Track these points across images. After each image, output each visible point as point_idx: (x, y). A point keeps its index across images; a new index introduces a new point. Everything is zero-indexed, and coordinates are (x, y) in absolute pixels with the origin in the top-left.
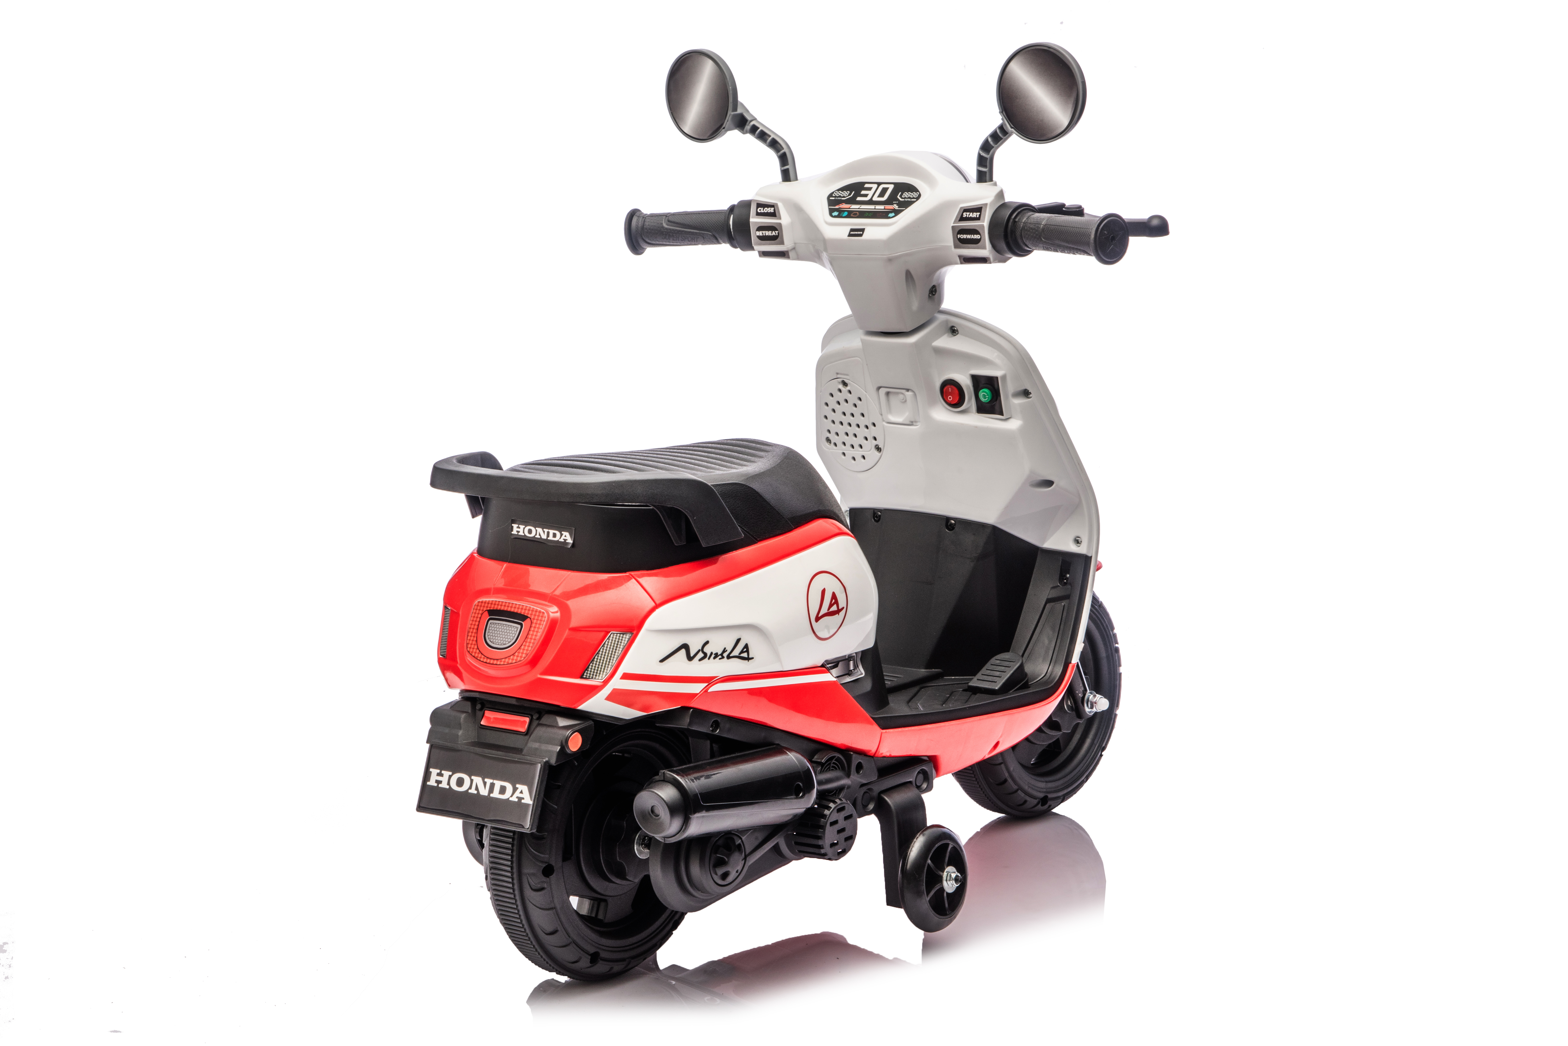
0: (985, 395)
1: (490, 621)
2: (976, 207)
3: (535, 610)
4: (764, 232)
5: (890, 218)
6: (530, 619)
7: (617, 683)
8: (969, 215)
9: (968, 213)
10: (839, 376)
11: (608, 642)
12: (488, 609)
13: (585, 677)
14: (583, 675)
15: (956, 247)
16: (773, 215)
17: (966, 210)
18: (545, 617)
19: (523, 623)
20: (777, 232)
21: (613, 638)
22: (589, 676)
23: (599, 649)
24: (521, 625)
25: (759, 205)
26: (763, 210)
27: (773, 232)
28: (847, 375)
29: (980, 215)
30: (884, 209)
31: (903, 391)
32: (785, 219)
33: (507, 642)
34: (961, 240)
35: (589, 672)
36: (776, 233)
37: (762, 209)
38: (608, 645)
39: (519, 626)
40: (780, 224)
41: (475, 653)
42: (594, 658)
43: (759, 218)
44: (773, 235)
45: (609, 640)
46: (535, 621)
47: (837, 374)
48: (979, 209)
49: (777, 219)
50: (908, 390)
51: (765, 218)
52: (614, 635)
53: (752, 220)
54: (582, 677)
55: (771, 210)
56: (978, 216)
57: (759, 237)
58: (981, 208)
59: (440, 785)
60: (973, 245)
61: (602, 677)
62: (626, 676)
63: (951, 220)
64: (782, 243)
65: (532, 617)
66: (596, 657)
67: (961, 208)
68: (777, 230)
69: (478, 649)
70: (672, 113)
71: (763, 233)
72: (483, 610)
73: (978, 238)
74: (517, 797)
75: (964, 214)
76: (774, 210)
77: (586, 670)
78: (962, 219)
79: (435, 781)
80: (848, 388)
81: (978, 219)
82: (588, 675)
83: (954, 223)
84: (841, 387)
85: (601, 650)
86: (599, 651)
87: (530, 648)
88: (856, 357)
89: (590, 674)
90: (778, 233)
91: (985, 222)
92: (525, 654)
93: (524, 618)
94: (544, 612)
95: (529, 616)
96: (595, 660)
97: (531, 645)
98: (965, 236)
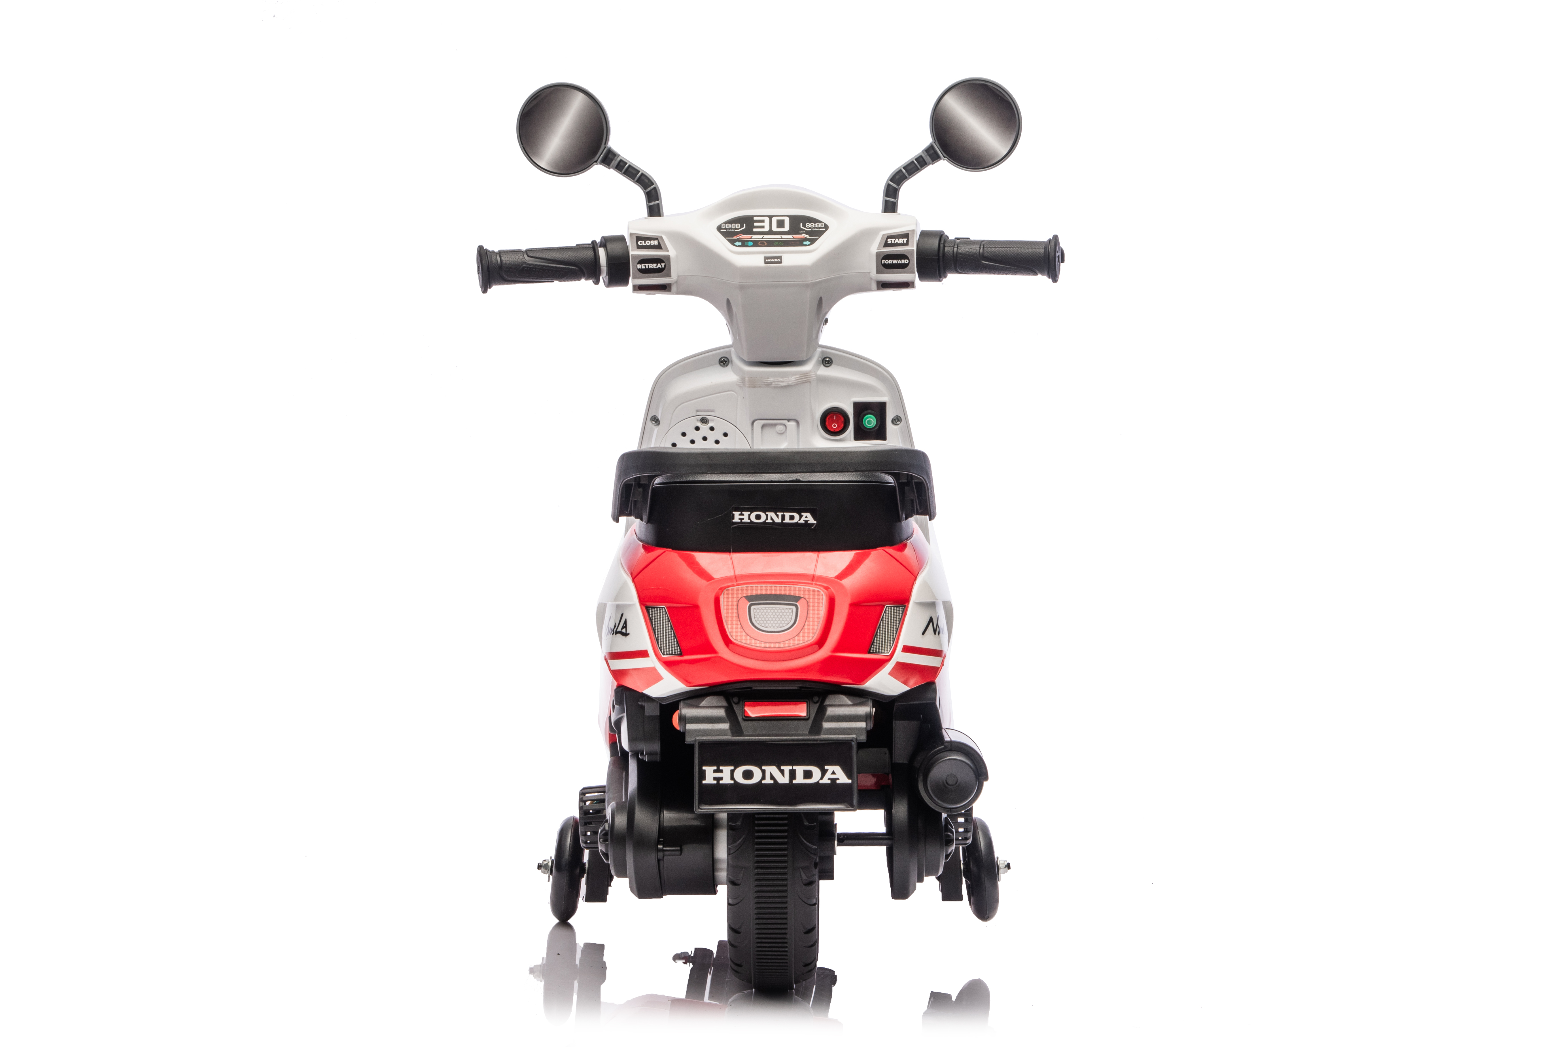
0: (870, 421)
1: (753, 607)
2: (900, 233)
3: (807, 590)
4: (647, 265)
5: (806, 245)
6: (805, 599)
7: (900, 657)
8: (894, 241)
9: (893, 240)
10: (699, 413)
11: (886, 616)
12: (745, 595)
13: (872, 651)
14: (870, 650)
15: (878, 272)
16: (659, 247)
17: (889, 237)
18: (822, 595)
19: (797, 604)
20: (663, 264)
21: (888, 611)
22: (876, 651)
23: (879, 623)
24: (796, 606)
25: (639, 238)
26: (645, 243)
27: (659, 264)
28: (712, 411)
29: (907, 241)
30: (793, 238)
31: (785, 422)
32: (671, 251)
33: (785, 625)
34: (885, 266)
35: (875, 647)
36: (662, 266)
37: (643, 242)
38: (886, 618)
39: (794, 608)
40: (668, 257)
41: (746, 640)
42: (877, 632)
43: (640, 251)
44: (658, 267)
45: (886, 613)
46: (811, 600)
47: (697, 411)
48: (906, 236)
49: (664, 251)
50: (789, 420)
51: (649, 251)
52: (888, 608)
53: (632, 253)
54: (869, 653)
55: (656, 243)
56: (905, 242)
57: (641, 271)
58: (908, 234)
59: (721, 782)
60: (900, 270)
61: (887, 650)
62: (907, 649)
63: (875, 247)
64: (669, 275)
65: (807, 597)
66: (878, 631)
67: (883, 235)
68: (664, 262)
69: (748, 635)
70: (523, 147)
71: (645, 266)
72: (737, 597)
73: (906, 262)
74: (829, 779)
75: (888, 240)
76: (659, 242)
77: (872, 644)
78: (886, 245)
79: (713, 778)
80: (710, 425)
81: (907, 244)
82: (875, 649)
83: (877, 250)
84: (699, 424)
85: (881, 624)
86: (880, 625)
87: (816, 627)
88: (730, 391)
89: (876, 648)
90: (665, 266)
91: (913, 247)
92: (812, 633)
93: (797, 599)
94: (819, 590)
95: (802, 596)
96: (878, 634)
97: (816, 623)
98: (890, 262)
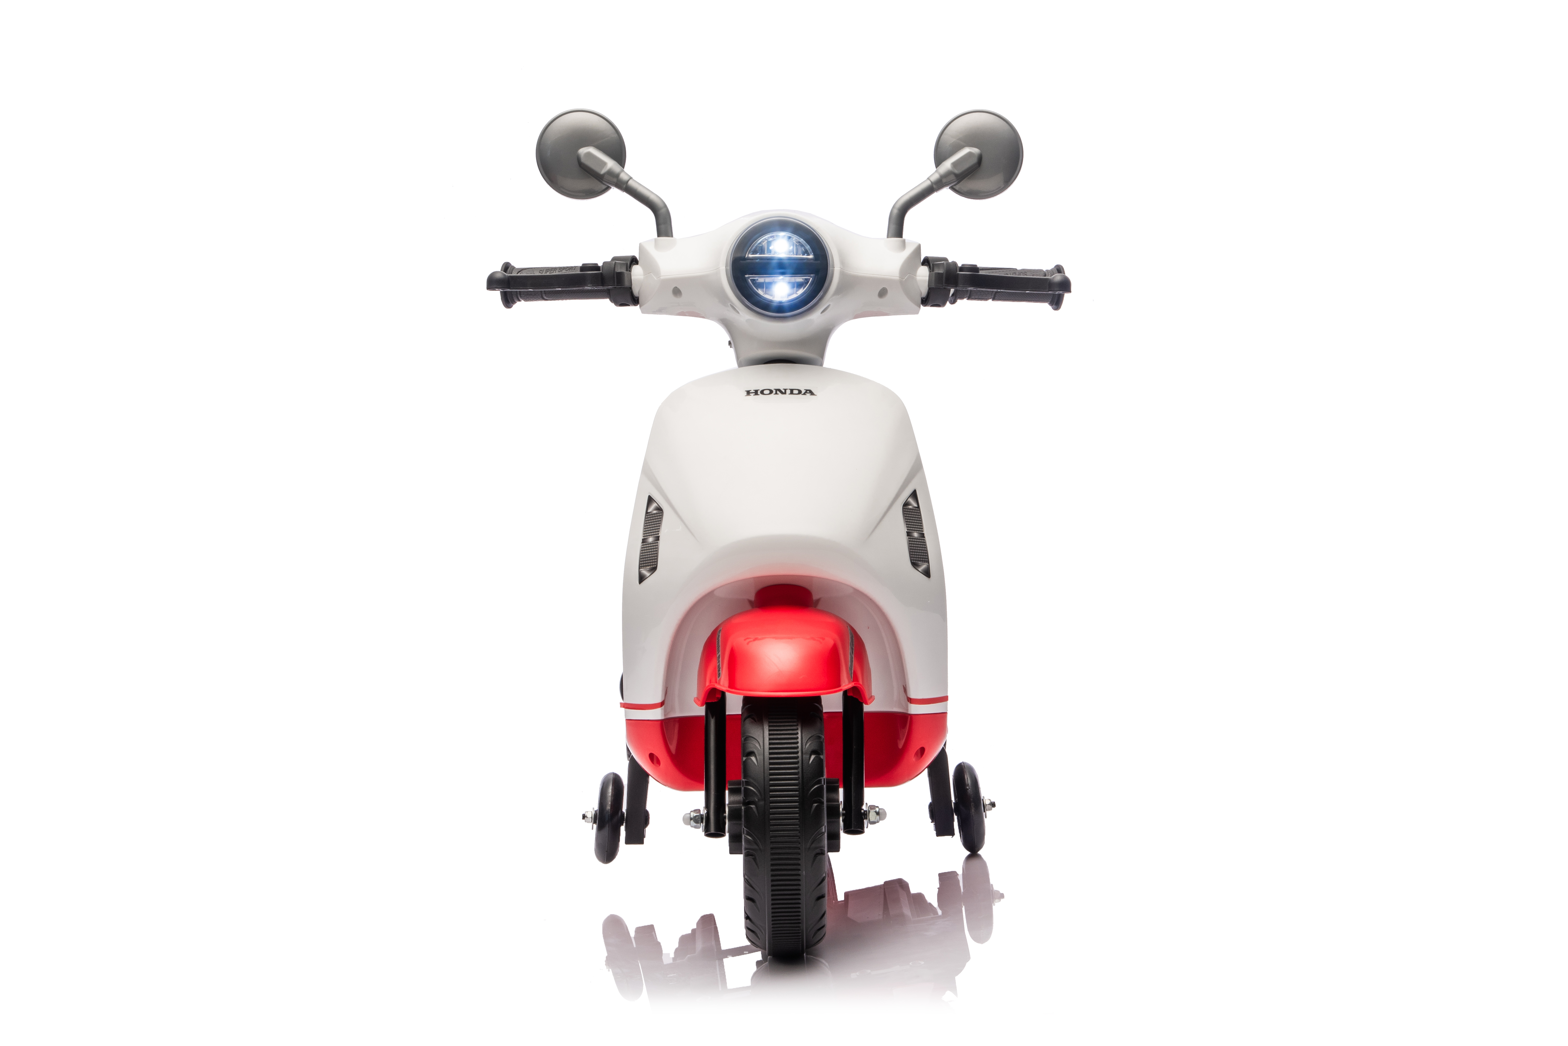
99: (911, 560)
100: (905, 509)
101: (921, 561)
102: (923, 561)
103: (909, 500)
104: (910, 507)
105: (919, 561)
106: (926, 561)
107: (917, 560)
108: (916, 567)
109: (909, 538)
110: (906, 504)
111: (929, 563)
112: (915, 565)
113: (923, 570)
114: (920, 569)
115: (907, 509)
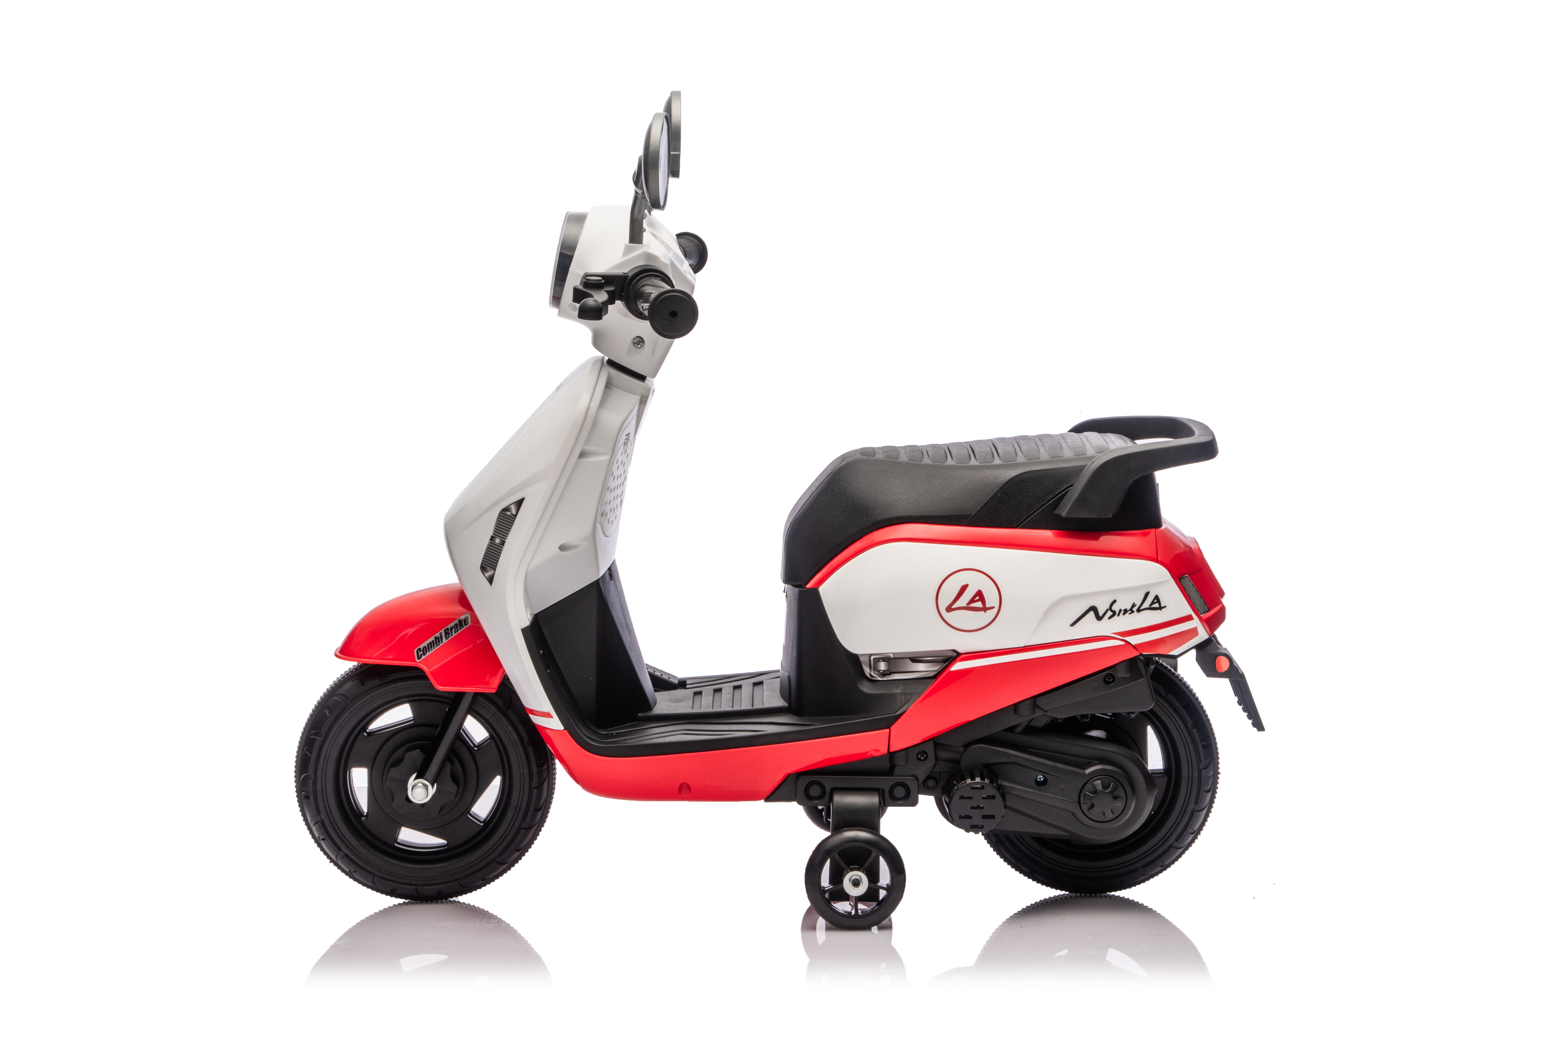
99: (482, 564)
100: (503, 514)
101: (490, 567)
102: (491, 567)
103: (511, 506)
104: (508, 513)
105: (488, 566)
106: (494, 568)
107: (487, 565)
108: (484, 572)
109: (490, 542)
110: (507, 509)
111: (495, 571)
112: (483, 569)
113: (489, 576)
114: (487, 575)
115: (504, 514)
